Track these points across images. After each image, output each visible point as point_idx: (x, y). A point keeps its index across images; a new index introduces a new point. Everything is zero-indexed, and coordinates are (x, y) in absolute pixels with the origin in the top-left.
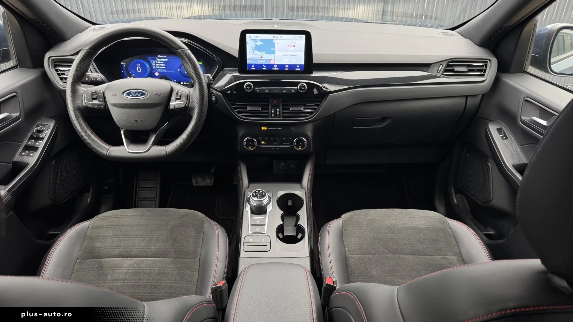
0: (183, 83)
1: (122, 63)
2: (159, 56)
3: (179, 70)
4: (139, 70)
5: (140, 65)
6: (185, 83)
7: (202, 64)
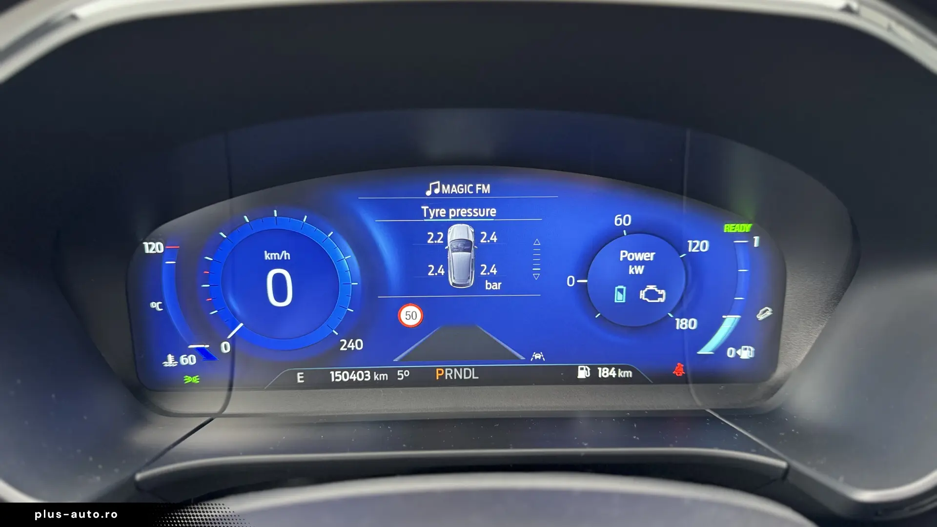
0: (594, 371)
1: (154, 247)
2: (438, 188)
3: (571, 281)
4: (280, 294)
5: (286, 254)
6: (604, 372)
7: (749, 236)
